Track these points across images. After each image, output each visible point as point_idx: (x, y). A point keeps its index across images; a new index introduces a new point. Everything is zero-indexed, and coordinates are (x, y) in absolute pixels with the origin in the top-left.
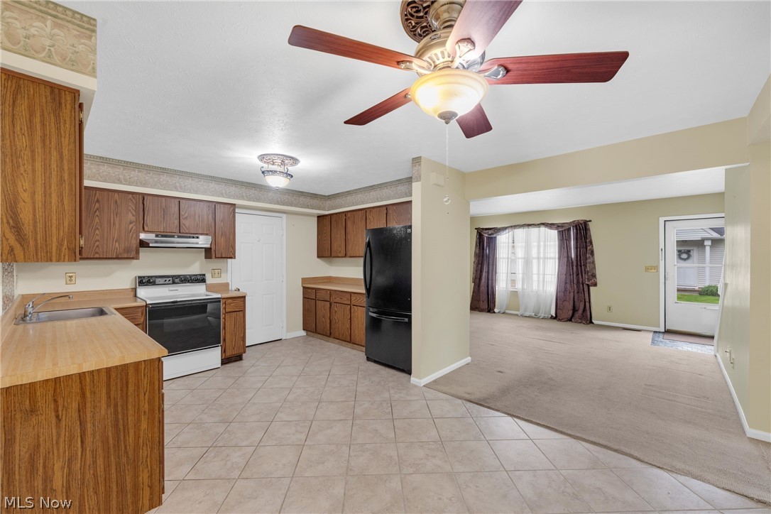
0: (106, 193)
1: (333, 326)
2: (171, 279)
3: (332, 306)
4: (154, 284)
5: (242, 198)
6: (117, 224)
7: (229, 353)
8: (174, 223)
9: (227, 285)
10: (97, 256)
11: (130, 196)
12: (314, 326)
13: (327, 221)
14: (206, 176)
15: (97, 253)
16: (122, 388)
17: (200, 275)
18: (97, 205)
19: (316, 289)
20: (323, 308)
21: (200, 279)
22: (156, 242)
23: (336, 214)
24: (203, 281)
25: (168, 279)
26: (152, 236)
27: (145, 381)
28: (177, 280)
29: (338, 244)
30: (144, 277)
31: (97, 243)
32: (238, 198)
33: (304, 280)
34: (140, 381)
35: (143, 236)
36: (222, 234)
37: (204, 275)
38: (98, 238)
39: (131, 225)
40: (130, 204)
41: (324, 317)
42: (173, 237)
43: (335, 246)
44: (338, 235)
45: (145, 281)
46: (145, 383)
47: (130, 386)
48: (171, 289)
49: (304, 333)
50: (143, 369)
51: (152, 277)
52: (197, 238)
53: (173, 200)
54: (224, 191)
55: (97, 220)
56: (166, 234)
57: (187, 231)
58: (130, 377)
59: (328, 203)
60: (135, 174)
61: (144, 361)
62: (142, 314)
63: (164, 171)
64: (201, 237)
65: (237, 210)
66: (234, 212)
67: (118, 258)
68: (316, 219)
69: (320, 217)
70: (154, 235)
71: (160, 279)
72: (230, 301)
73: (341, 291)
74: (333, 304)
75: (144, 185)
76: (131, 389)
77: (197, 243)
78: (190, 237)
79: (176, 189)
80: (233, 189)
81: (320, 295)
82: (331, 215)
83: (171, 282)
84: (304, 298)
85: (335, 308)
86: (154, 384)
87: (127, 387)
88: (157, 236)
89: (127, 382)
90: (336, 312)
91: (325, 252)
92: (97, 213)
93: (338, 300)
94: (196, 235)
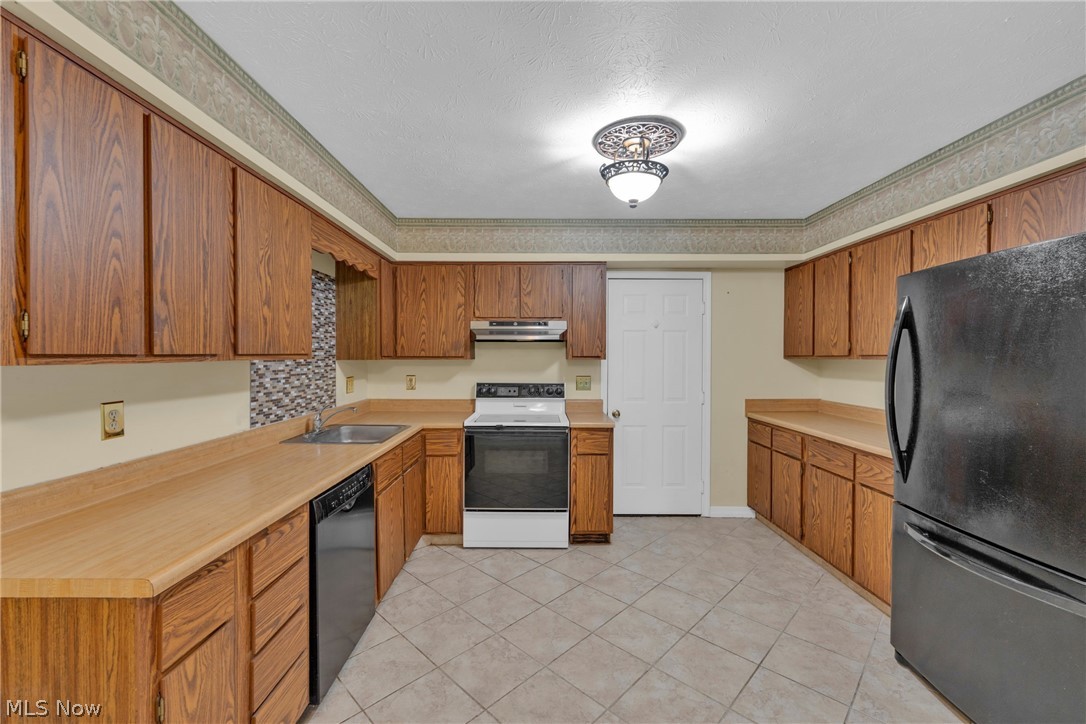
0: (432, 267)
1: (808, 521)
2: (516, 389)
3: (807, 473)
4: (495, 395)
5: (617, 249)
6: (444, 309)
7: (583, 527)
8: (512, 302)
9: (599, 404)
10: (423, 354)
11: (459, 268)
12: (767, 505)
13: (805, 278)
14: (556, 221)
15: (423, 350)
16: (67, 650)
17: (557, 385)
18: (424, 284)
19: (774, 428)
20: (786, 473)
21: (556, 391)
22: (491, 332)
23: (827, 256)
24: (560, 394)
25: (512, 389)
26: (485, 325)
27: (110, 647)
28: (524, 392)
29: (831, 327)
30: (484, 384)
31: (423, 337)
32: (610, 250)
33: (751, 404)
34: (100, 645)
35: (475, 325)
36: (583, 316)
37: (563, 385)
38: (424, 329)
39: (461, 309)
40: (459, 279)
41: (787, 492)
42: (511, 324)
43: (823, 332)
44: (832, 305)
45: (486, 391)
46: (110, 651)
47: (81, 649)
48: (516, 404)
49: (749, 513)
50: (105, 617)
51: (493, 385)
52: (546, 324)
53: (511, 267)
54: (585, 242)
55: (423, 305)
56: (502, 320)
57: (530, 315)
58: (81, 629)
59: (809, 234)
60: (463, 235)
61: (108, 599)
62: (459, 440)
63: (499, 223)
64: (550, 323)
65: (609, 274)
66: (603, 277)
67: (444, 357)
68: (783, 274)
69: (791, 271)
70: (488, 323)
71: (503, 389)
72: (585, 434)
73: (829, 442)
74: (809, 469)
75: (473, 250)
76: (84, 656)
77: (546, 333)
78: (534, 324)
79: (514, 249)
80: (601, 236)
81: (781, 441)
82: (814, 261)
83: (516, 394)
84: (750, 441)
85: (814, 478)
86: (126, 657)
87: (77, 652)
88: (491, 324)
89: (77, 640)
90: (815, 489)
91: (801, 347)
92: (424, 296)
93: (820, 460)
94: (544, 320)
